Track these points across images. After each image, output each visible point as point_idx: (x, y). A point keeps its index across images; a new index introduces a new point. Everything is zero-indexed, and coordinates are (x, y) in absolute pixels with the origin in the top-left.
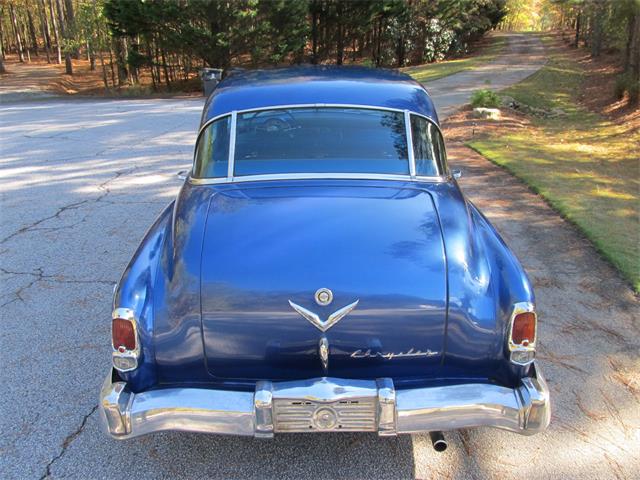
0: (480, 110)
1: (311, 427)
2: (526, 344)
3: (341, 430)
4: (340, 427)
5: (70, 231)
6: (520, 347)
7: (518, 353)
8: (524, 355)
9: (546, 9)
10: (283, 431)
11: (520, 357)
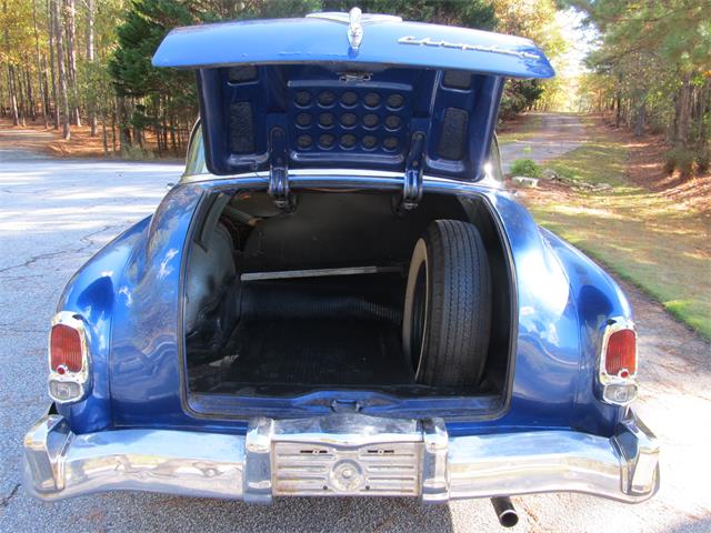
0: (521, 179)
1: (325, 488)
2: (624, 375)
3: (369, 493)
4: (368, 488)
5: (39, 279)
6: (618, 379)
7: (614, 387)
8: (622, 390)
9: (583, 90)
10: (285, 493)
11: (616, 394)
